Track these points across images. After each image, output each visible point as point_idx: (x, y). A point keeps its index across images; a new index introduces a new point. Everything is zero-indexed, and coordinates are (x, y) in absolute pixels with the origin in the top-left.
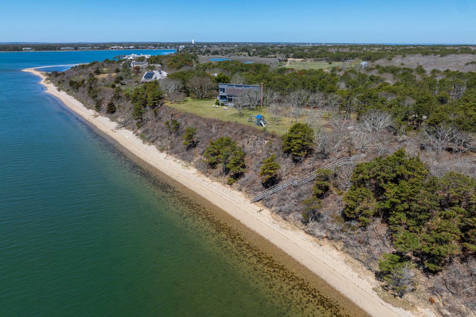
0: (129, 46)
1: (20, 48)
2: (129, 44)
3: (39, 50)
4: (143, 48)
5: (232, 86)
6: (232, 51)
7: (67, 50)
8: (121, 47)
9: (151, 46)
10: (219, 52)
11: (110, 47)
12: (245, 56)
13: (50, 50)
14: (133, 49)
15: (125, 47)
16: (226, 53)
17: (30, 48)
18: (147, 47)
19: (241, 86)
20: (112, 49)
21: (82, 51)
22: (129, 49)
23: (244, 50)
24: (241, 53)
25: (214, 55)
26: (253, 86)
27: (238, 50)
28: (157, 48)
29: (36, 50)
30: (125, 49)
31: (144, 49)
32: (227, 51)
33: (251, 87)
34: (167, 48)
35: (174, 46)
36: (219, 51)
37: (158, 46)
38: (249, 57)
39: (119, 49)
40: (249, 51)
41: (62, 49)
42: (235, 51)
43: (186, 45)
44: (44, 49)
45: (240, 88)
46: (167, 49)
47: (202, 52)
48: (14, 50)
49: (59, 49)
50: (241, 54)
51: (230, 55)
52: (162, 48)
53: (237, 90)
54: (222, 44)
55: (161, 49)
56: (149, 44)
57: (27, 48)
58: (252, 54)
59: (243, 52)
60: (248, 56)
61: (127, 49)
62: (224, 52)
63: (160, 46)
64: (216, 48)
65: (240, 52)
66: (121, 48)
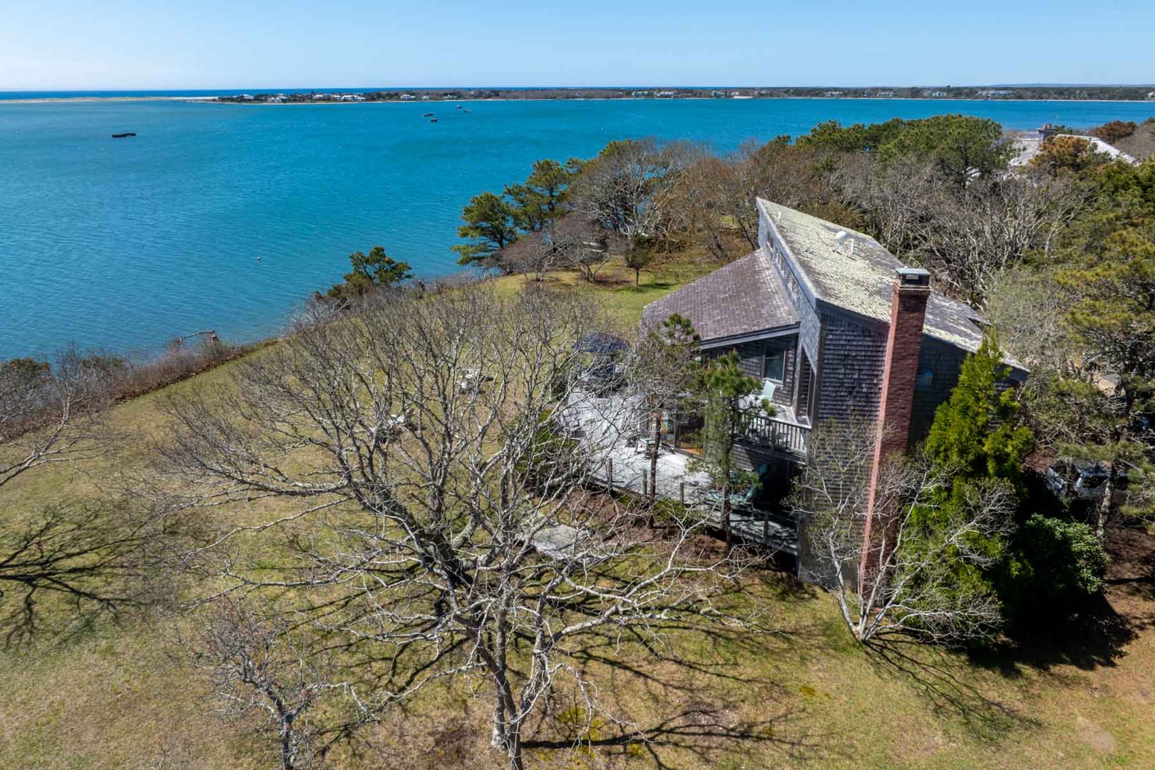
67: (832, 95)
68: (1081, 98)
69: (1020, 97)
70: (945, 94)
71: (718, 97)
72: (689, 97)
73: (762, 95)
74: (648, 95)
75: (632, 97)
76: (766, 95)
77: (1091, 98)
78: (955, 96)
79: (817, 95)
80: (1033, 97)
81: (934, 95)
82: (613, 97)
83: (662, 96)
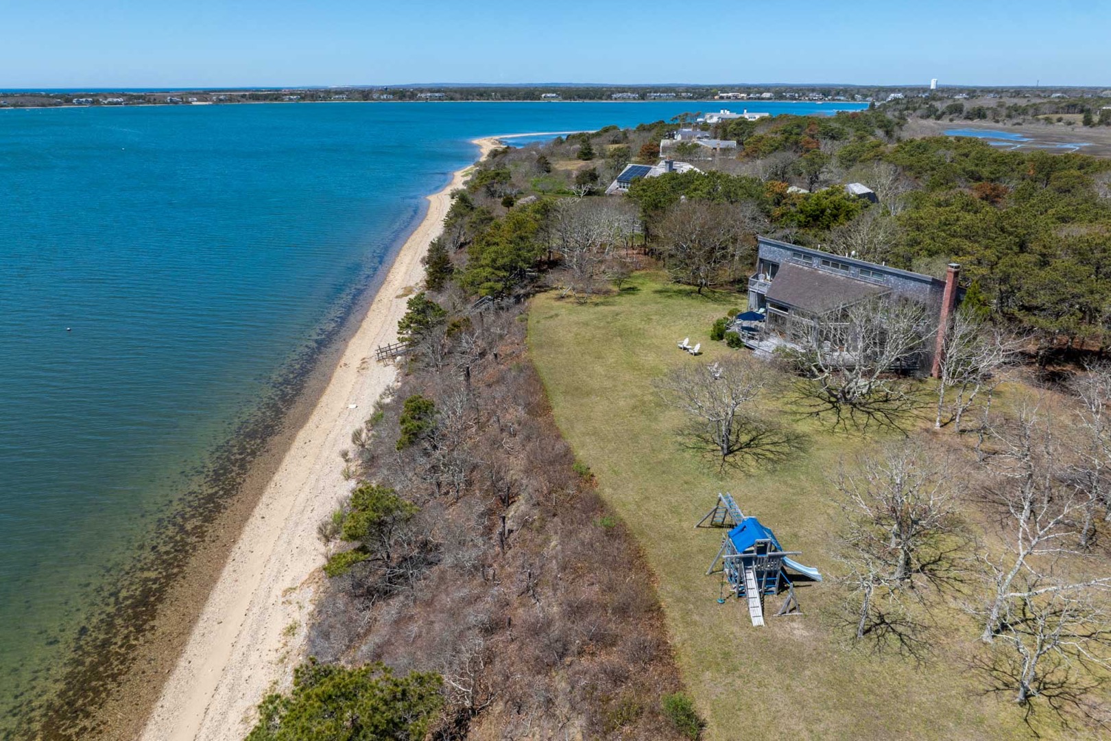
0: (761, 93)
1: (537, 93)
2: (761, 89)
3: (570, 98)
4: (793, 98)
5: (808, 256)
6: (1031, 111)
7: (624, 98)
8: (742, 95)
9: (814, 94)
10: (989, 113)
11: (717, 94)
12: (1069, 124)
13: (590, 99)
14: (770, 99)
15: (751, 96)
16: (1009, 116)
17: (554, 95)
18: (804, 94)
19: (846, 265)
20: (722, 98)
21: (652, 101)
22: (759, 98)
23: (1071, 107)
24: (1058, 116)
25: (971, 119)
26: (898, 275)
27: (1054, 107)
28: (830, 97)
29: (565, 98)
30: (750, 98)
31: (796, 99)
32: (1016, 108)
33: (892, 279)
34: (853, 98)
35: (874, 94)
36: (988, 109)
37: (833, 93)
38: (1086, 131)
39: (736, 98)
40: (1089, 111)
41: (614, 96)
42: (1043, 110)
43: (908, 93)
44: (580, 97)
45: (839, 274)
46: (852, 102)
47: (938, 110)
48: (524, 99)
49: (610, 97)
50: (1060, 120)
51: (1020, 121)
52: (842, 98)
53: (824, 280)
54: (1015, 92)
55: (839, 100)
56: (813, 89)
57: (548, 95)
58: (1096, 118)
59: (1068, 113)
60: (1081, 124)
61: (755, 99)
62: (1004, 112)
63: (838, 94)
64: (988, 102)
65: (1057, 113)
66: (742, 98)
67: (290, 99)
68: (497, 99)
69: (452, 99)
70: (391, 97)
71: (176, 103)
72: (142, 103)
73: (221, 100)
74: (93, 103)
75: (74, 104)
76: (225, 100)
77: (504, 99)
78: (400, 98)
79: (276, 99)
80: (462, 99)
81: (382, 97)
82: (50, 105)
83: (110, 103)
